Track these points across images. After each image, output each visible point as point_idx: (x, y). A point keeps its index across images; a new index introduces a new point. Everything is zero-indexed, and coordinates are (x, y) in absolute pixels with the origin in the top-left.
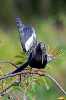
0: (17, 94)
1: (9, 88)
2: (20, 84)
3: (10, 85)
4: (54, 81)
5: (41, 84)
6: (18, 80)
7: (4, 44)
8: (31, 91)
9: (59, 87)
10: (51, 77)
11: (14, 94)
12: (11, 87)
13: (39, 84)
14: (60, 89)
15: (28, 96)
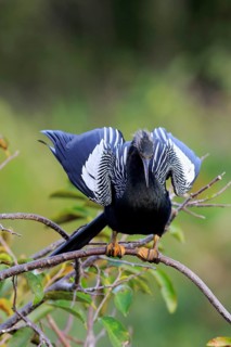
0: (63, 326)
1: (36, 306)
2: (75, 293)
3: (41, 298)
4: (193, 281)
5: (149, 292)
6: (68, 278)
7: (17, 152)
8: (113, 316)
9: (211, 301)
10: (183, 268)
11: (53, 329)
12: (42, 302)
13: (144, 291)
14: (216, 308)
15: (102, 333)
